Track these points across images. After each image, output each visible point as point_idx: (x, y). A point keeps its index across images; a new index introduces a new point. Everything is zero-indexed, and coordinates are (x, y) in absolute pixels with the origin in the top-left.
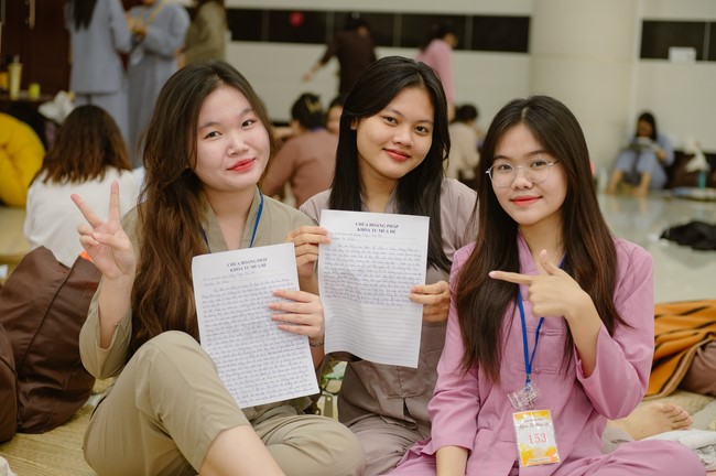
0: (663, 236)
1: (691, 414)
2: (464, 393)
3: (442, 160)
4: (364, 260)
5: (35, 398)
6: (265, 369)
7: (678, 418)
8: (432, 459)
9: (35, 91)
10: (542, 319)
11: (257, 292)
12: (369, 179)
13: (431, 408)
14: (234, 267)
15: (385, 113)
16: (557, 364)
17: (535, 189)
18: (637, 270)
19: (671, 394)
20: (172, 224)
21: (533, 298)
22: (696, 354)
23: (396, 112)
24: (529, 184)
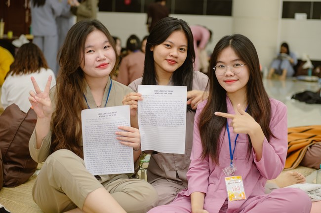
0: (293, 98)
1: (305, 177)
2: (202, 168)
3: (192, 63)
4: (158, 107)
5: (11, 172)
6: (111, 159)
7: (299, 178)
8: (189, 198)
9: (10, 35)
10: (238, 135)
11: (111, 127)
12: (159, 73)
13: (188, 175)
14: (101, 115)
15: (166, 43)
16: (244, 155)
17: (235, 76)
18: (280, 113)
19: (296, 168)
20: (71, 92)
21: (234, 125)
22: (307, 150)
23: (170, 42)
24: (233, 74)
